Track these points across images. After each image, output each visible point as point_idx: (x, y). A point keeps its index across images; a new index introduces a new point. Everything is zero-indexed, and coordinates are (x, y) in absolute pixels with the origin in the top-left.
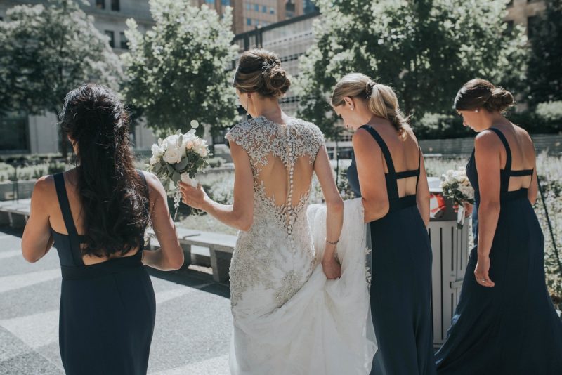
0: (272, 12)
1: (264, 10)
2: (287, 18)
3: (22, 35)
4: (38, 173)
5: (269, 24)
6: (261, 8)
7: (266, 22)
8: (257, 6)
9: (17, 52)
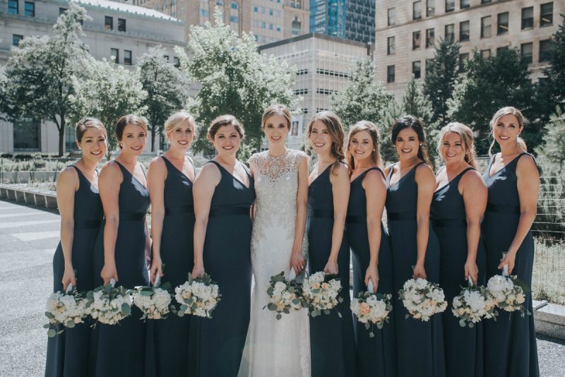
0: (279, 29)
1: (271, 27)
2: (294, 36)
3: (31, 58)
4: (25, 167)
5: (275, 41)
6: (267, 26)
7: (272, 39)
8: (264, 23)
9: (27, 72)
